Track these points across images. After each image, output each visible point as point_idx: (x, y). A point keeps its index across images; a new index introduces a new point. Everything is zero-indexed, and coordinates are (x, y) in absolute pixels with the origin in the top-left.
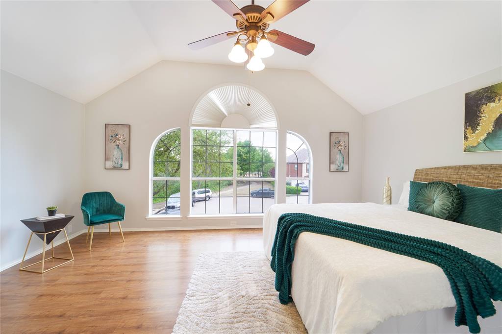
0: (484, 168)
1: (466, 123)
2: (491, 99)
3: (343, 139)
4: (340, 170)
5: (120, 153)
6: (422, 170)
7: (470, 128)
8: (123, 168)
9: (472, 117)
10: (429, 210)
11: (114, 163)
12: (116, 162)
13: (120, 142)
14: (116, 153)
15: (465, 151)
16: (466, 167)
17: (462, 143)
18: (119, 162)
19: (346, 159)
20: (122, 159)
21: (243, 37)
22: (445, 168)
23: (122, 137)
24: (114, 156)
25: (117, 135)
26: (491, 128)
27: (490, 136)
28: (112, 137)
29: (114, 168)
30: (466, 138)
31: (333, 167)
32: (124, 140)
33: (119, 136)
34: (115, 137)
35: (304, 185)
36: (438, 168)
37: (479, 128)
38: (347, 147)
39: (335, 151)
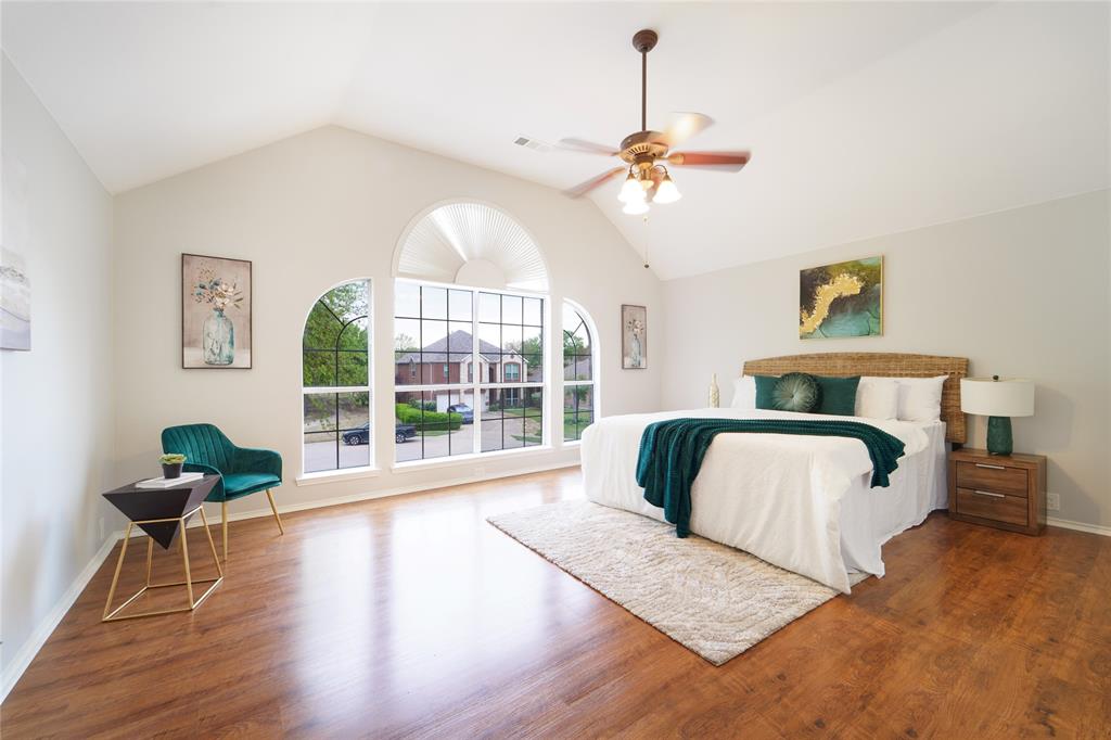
0: (820, 357)
1: (801, 305)
2: (825, 281)
3: (638, 316)
4: (636, 367)
5: (227, 330)
6: (753, 362)
7: (805, 311)
8: (234, 364)
9: (807, 300)
10: (789, 406)
11: (208, 353)
12: (217, 351)
13: (227, 301)
14: (216, 329)
15: (801, 338)
16: (803, 357)
17: (797, 329)
18: (223, 349)
20: (232, 343)
22: (780, 359)
23: (231, 289)
24: (208, 335)
25: (216, 284)
26: (826, 314)
27: (826, 322)
28: (203, 287)
29: (210, 366)
30: (802, 323)
31: (628, 361)
32: (238, 297)
33: (224, 286)
34: (212, 288)
35: (465, 410)
36: (772, 359)
37: (815, 312)
38: (644, 330)
39: (629, 335)
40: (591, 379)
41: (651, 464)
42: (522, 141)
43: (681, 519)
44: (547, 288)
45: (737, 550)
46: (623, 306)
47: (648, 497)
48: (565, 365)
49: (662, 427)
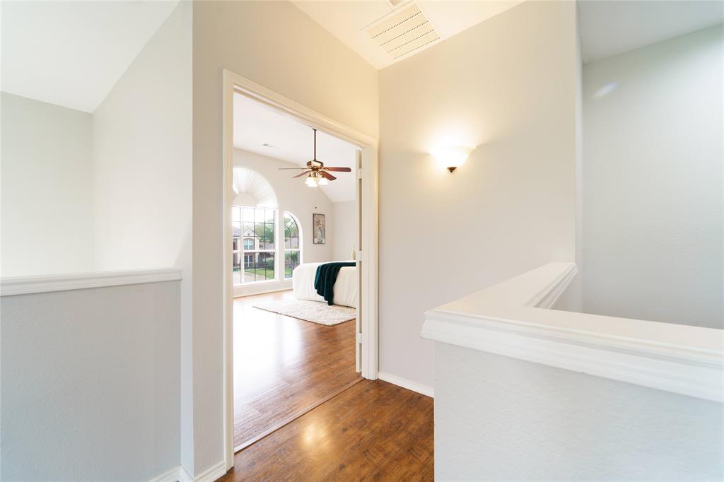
3: (321, 219)
4: (320, 243)
19: (324, 235)
21: (312, 173)
31: (316, 240)
38: (324, 225)
39: (317, 228)
40: (298, 248)
41: (319, 280)
42: (266, 145)
43: (330, 299)
44: (277, 206)
45: (347, 307)
46: (314, 215)
47: (318, 293)
48: (286, 240)
49: (323, 266)
